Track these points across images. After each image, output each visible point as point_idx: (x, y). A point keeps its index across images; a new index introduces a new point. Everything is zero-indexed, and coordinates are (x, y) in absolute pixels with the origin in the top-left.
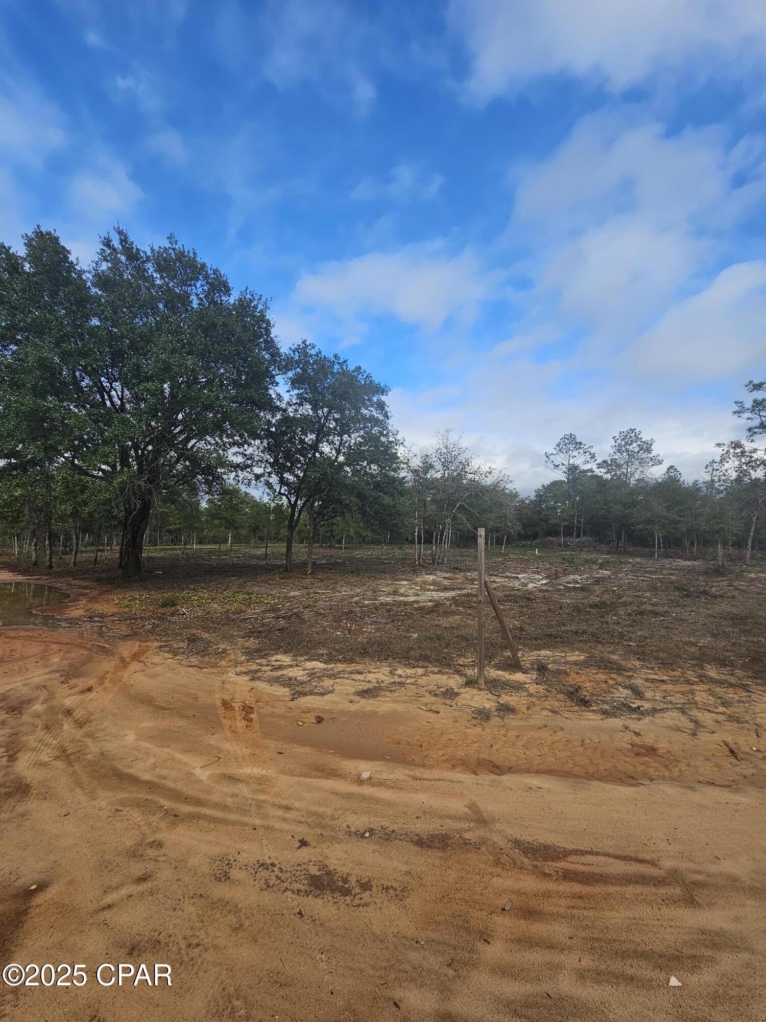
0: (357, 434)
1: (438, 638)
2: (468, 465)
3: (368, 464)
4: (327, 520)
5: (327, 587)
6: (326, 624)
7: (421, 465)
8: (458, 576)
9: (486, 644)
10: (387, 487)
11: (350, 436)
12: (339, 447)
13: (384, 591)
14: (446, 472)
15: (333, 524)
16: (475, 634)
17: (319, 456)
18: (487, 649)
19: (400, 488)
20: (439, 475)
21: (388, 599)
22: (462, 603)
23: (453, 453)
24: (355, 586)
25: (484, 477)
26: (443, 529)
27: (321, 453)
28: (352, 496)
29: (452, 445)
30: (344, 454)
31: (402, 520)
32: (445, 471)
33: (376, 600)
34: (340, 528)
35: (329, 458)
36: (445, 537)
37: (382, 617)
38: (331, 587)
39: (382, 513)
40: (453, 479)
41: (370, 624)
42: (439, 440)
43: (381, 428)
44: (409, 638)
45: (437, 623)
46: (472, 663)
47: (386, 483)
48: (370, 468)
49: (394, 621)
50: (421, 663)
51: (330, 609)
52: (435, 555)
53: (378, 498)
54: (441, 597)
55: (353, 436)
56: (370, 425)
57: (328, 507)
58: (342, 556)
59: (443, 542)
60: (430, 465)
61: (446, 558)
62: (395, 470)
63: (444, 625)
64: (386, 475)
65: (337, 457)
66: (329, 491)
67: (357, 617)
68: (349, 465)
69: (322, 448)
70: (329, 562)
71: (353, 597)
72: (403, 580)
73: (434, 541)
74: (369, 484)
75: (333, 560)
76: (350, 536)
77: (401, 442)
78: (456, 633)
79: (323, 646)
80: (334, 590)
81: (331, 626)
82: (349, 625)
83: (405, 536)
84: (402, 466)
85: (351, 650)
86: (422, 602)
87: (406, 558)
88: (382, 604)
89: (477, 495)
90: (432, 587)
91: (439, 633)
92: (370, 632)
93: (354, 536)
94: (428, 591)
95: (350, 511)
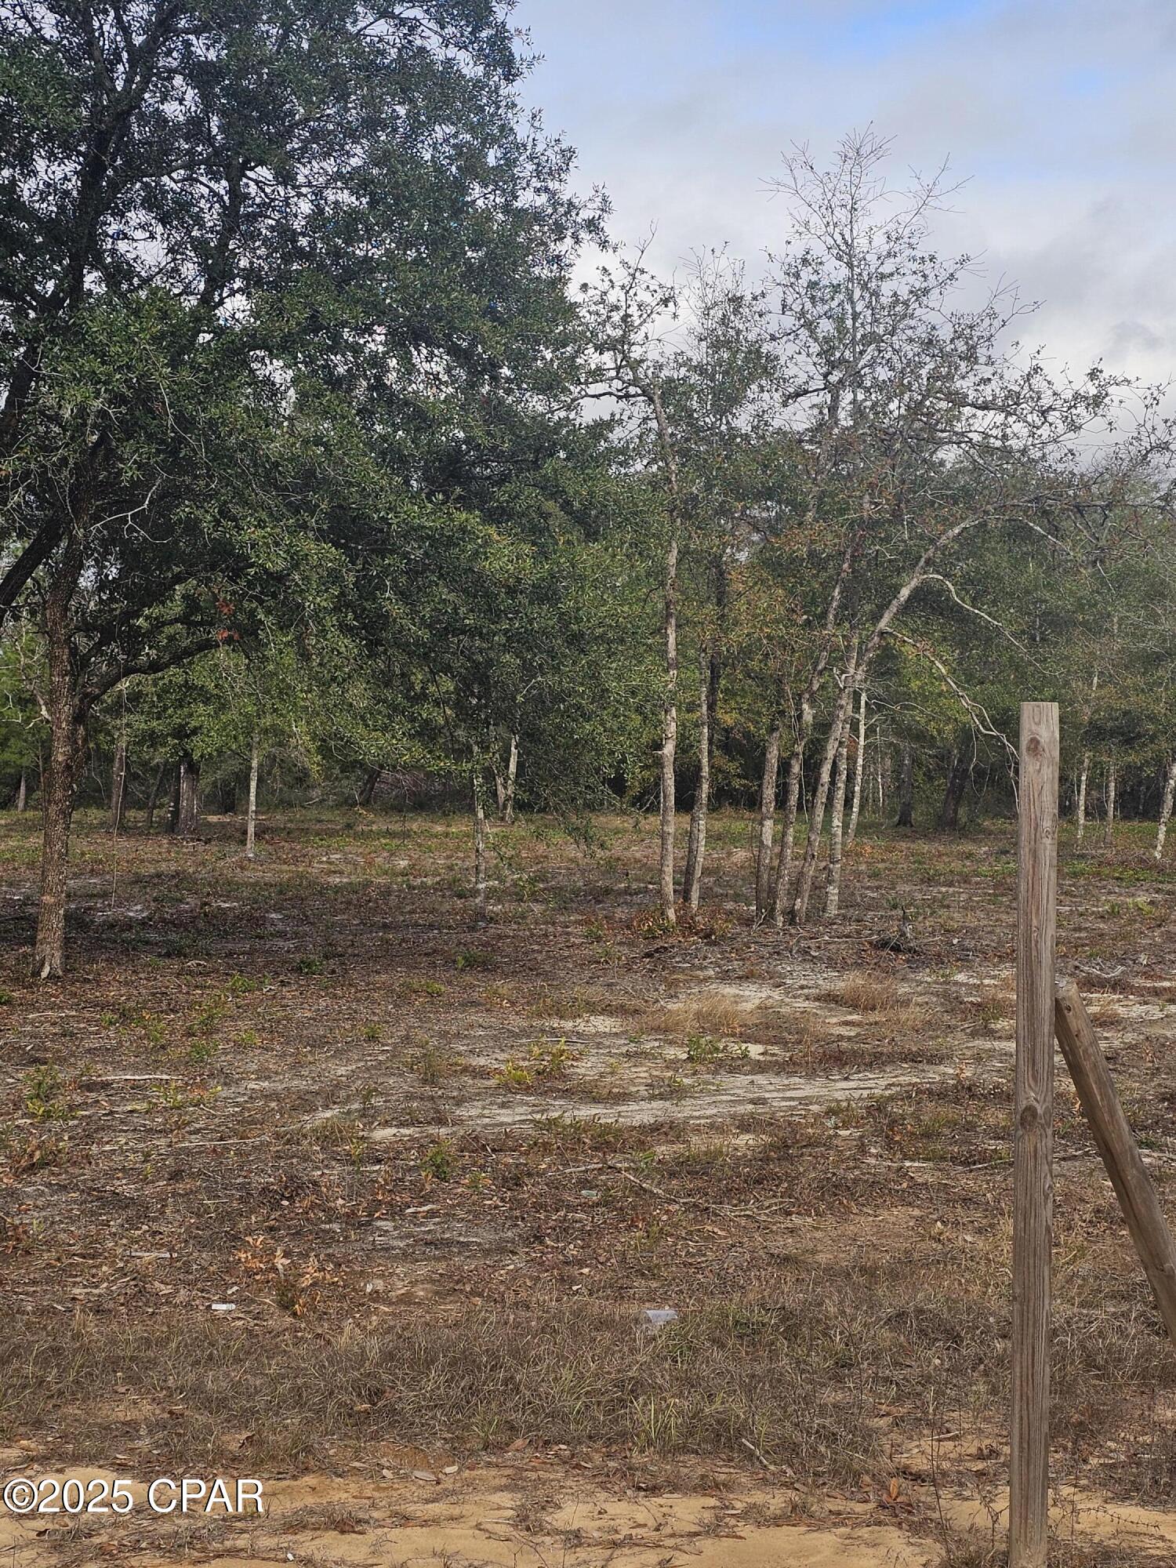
0: (330, 166)
1: (791, 1325)
2: (971, 357)
3: (399, 342)
4: (154, 667)
5: (155, 1053)
6: (148, 1256)
7: (699, 354)
8: (903, 989)
9: (1060, 1359)
10: (503, 479)
11: (285, 178)
12: (223, 245)
13: (483, 1073)
14: (847, 397)
15: (191, 692)
16: (998, 1306)
17: (102, 289)
18: (1063, 1387)
19: (576, 489)
20: (799, 417)
21: (505, 1116)
22: (927, 1135)
23: (887, 288)
24: (317, 1043)
25: (1061, 428)
26: (824, 727)
27: (119, 273)
28: (304, 527)
29: (879, 239)
30: (253, 278)
31: (593, 675)
32: (834, 390)
33: (441, 1121)
34: (232, 715)
35: (164, 305)
36: (834, 772)
37: (477, 1216)
38: (175, 1053)
39: (474, 632)
40: (885, 440)
41: (406, 1256)
42: (804, 212)
43: (472, 129)
44: (623, 1328)
45: (786, 1245)
46: (980, 1466)
47: (499, 457)
48: (409, 368)
49: (539, 1239)
50: (693, 1467)
51: (176, 1176)
52: (776, 871)
53: (450, 542)
54: (805, 1101)
55: (302, 173)
56: (401, 111)
57: (159, 593)
58: (240, 876)
59: (821, 797)
60: (755, 352)
61: (833, 890)
62: (549, 385)
63: (823, 1258)
64: (498, 414)
65: (208, 302)
66: (170, 496)
67: (332, 1215)
68: (283, 348)
69: (122, 246)
70: (169, 911)
71: (305, 1103)
72: (593, 1008)
73: (769, 792)
74: (403, 460)
75: (192, 901)
76: (286, 765)
77: (586, 214)
78: (891, 1299)
79: (133, 1380)
80: (197, 1068)
81: (180, 1270)
82: (281, 1262)
83: (606, 761)
84: (593, 358)
85: (298, 1398)
86: (697, 1130)
87: (607, 891)
88: (474, 1144)
89: (1018, 533)
90: (755, 1050)
91: (793, 1298)
92: (407, 1299)
93: (313, 764)
94: (733, 1071)
95: (291, 616)
